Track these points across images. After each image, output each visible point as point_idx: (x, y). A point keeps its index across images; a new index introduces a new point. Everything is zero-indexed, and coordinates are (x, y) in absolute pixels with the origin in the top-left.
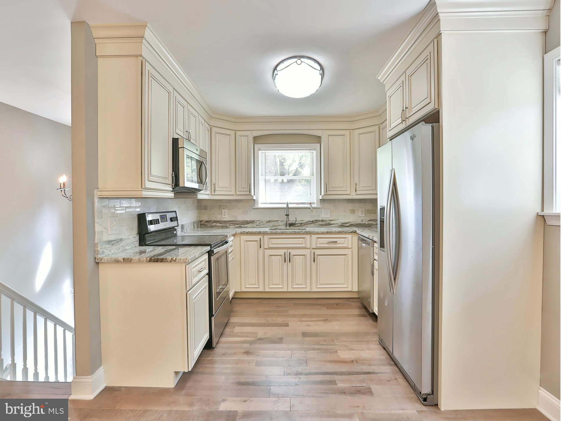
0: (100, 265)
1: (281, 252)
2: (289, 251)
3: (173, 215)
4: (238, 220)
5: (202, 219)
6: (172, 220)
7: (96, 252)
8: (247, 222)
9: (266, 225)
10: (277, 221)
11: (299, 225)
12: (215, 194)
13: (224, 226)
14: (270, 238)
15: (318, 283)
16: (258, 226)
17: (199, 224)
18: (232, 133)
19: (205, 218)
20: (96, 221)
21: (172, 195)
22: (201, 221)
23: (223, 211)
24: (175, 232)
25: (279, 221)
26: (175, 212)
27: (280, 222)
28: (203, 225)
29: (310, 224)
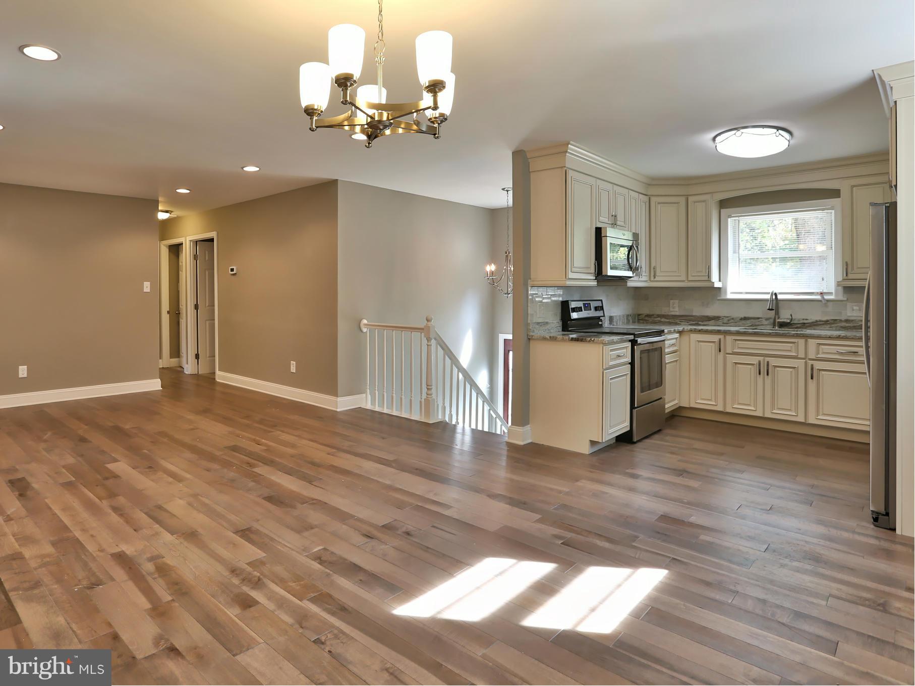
0: (531, 342)
1: (755, 360)
2: (767, 359)
3: (598, 304)
4: (694, 314)
5: (640, 312)
6: (596, 309)
7: (528, 330)
8: (709, 319)
9: (740, 323)
10: (758, 318)
11: (799, 326)
12: (655, 280)
13: (672, 322)
14: (736, 340)
15: (821, 413)
16: (725, 325)
17: (637, 318)
18: (682, 200)
19: (645, 311)
20: (529, 305)
21: (595, 283)
22: (639, 315)
23: (671, 302)
24: (600, 323)
25: (761, 318)
26: (601, 300)
27: (764, 320)
28: (641, 320)
29: (820, 325)
